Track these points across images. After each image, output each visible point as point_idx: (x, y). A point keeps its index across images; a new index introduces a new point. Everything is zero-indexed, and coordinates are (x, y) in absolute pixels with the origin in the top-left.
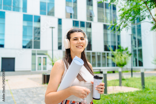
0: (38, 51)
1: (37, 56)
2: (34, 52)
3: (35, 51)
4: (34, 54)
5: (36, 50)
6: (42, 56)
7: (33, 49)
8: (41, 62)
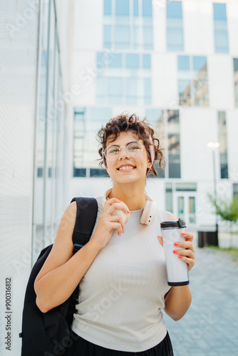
0: (177, 184)
1: (176, 195)
2: (169, 187)
3: (171, 184)
4: (169, 191)
5: (174, 181)
6: (187, 195)
7: (167, 179)
8: (183, 206)
